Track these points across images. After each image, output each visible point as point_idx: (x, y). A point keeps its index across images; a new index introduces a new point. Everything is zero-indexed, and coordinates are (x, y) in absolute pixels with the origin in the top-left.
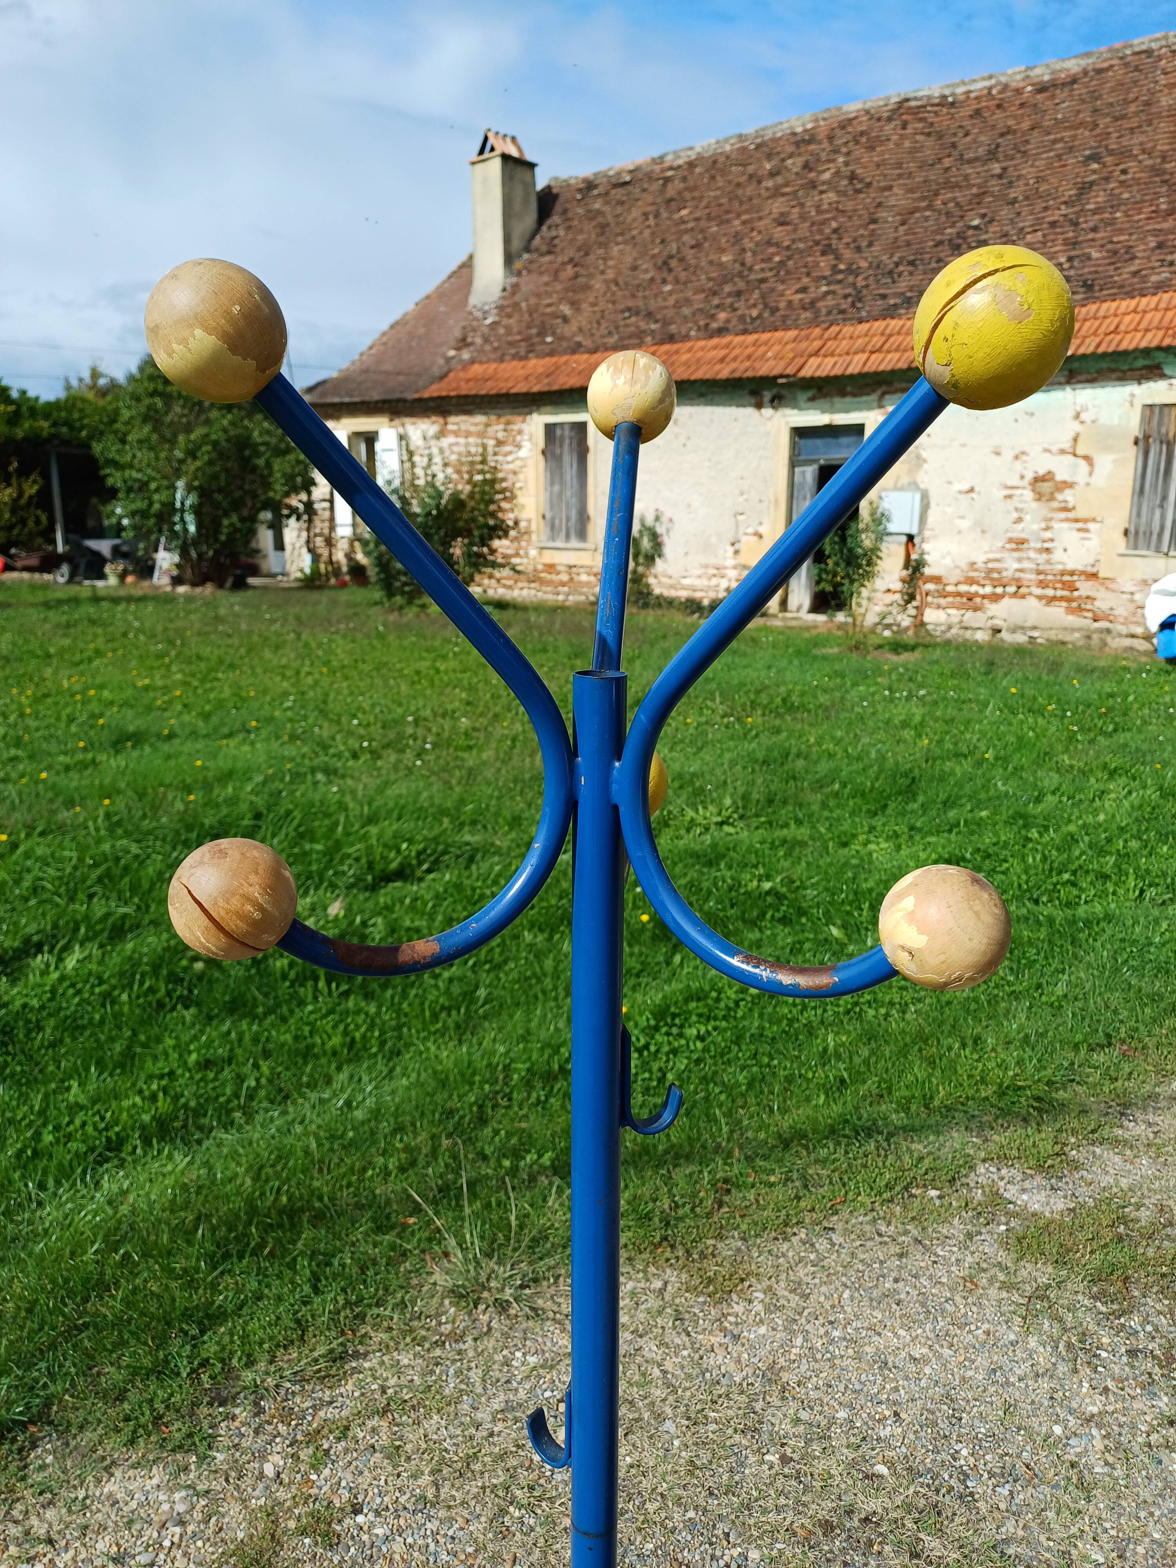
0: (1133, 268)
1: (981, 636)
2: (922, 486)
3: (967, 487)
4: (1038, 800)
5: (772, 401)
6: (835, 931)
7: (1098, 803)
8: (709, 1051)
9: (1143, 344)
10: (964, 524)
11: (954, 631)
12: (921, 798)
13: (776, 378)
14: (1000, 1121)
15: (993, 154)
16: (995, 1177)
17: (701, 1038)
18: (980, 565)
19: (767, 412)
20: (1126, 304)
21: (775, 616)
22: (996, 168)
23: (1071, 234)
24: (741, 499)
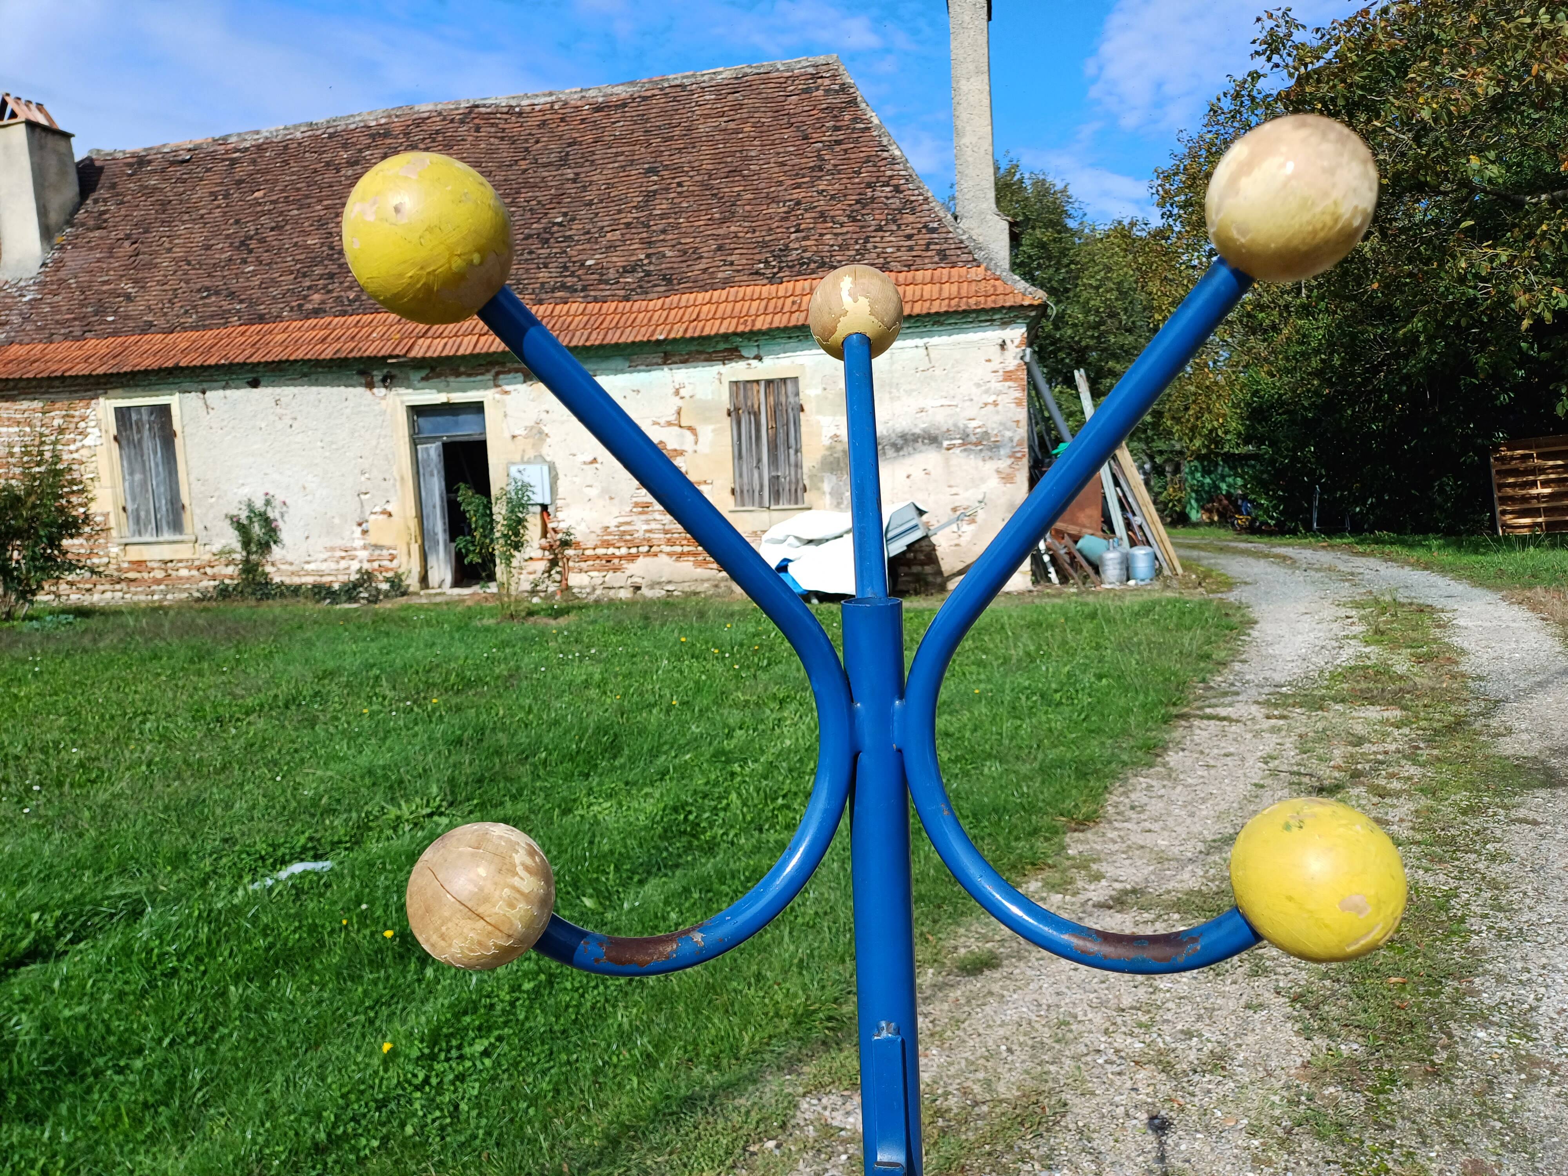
0: (702, 266)
1: (625, 594)
2: (548, 459)
3: (590, 458)
4: (729, 736)
5: (384, 380)
6: (588, 902)
7: (778, 731)
8: (500, 1065)
9: (722, 330)
10: (593, 492)
11: (598, 592)
12: (626, 752)
13: (385, 358)
14: (804, 1052)
15: (564, 161)
16: (819, 1109)
17: (486, 1053)
18: (613, 529)
19: (380, 391)
20: (702, 297)
21: (416, 594)
22: (570, 173)
23: (645, 235)
24: (363, 478)
